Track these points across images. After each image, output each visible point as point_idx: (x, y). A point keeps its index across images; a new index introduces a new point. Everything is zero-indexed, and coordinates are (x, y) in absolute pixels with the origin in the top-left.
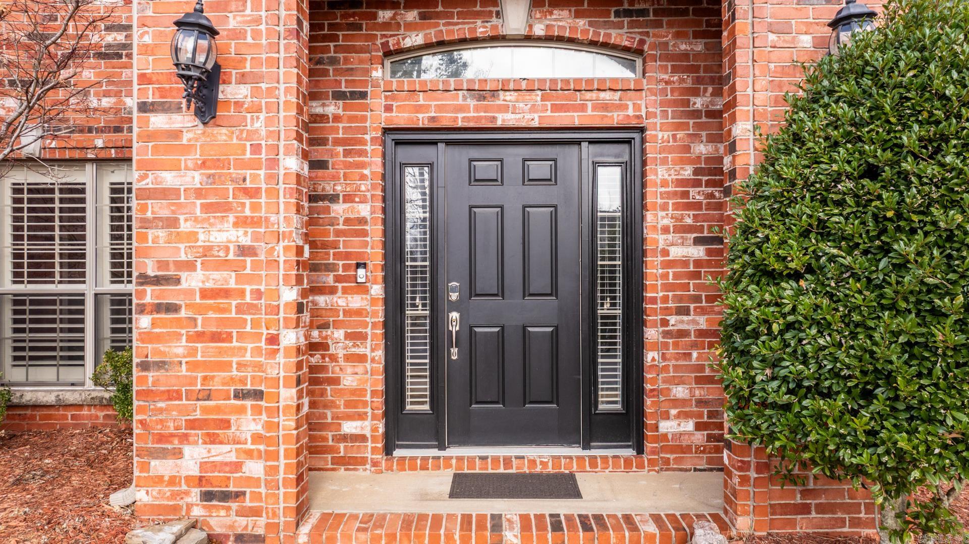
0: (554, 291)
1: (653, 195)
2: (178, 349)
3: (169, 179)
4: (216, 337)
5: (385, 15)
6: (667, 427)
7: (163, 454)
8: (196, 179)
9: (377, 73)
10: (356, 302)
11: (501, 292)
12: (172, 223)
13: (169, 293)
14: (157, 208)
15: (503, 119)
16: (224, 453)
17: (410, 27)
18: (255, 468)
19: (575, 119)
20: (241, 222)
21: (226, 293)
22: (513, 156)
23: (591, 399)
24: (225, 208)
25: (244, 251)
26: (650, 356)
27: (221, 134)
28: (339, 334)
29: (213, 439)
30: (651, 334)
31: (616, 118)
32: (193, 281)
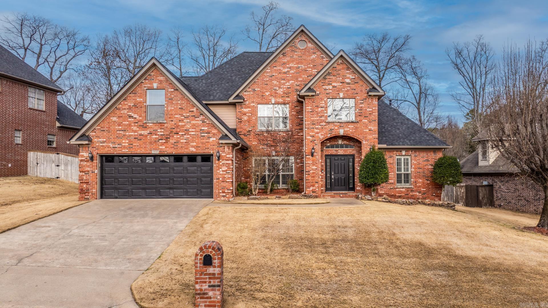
0: (344, 173)
1: (356, 162)
2: (310, 178)
3: (309, 162)
4: (313, 177)
6: (357, 188)
7: (308, 188)
8: (311, 162)
11: (338, 173)
13: (309, 173)
14: (307, 165)
15: (339, 153)
16: (314, 188)
17: (328, 143)
18: (317, 189)
19: (347, 153)
20: (316, 166)
21: (314, 173)
22: (339, 157)
23: (349, 186)
24: (314, 165)
25: (316, 169)
26: (355, 180)
27: (314, 158)
29: (313, 187)
30: (356, 178)
31: (351, 153)
32: (311, 172)
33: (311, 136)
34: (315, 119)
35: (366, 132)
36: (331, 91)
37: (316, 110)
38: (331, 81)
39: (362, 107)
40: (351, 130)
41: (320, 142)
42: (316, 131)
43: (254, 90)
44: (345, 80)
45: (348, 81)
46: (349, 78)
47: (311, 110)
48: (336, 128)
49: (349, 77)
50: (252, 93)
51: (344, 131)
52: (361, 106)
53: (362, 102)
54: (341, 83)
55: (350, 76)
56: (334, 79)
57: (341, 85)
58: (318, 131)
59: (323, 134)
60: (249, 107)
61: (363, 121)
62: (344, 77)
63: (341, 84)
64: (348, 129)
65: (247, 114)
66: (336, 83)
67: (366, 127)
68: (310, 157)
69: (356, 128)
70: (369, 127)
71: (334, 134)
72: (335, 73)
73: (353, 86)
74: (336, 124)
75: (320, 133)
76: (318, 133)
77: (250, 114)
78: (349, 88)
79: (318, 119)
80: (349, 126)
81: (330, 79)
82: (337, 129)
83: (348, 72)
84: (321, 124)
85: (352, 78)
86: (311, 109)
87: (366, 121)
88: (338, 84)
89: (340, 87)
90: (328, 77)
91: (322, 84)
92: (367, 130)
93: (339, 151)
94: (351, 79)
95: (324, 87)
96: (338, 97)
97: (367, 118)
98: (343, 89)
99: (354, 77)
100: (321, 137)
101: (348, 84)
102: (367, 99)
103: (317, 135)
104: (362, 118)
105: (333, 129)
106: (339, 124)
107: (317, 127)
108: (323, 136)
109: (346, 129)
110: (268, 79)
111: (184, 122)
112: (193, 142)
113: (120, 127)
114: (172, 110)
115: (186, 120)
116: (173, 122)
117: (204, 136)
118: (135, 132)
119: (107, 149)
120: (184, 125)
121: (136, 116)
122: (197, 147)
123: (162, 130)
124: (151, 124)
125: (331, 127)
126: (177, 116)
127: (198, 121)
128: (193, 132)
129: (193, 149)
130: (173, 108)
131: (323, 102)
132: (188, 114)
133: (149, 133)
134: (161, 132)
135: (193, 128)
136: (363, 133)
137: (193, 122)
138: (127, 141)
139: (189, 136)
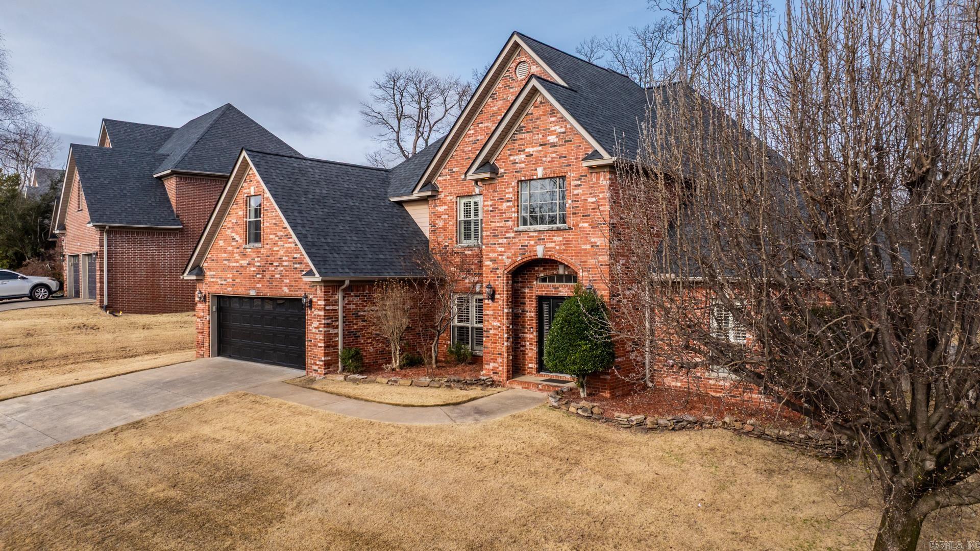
2: (489, 344)
3: (488, 312)
4: (495, 343)
5: (537, 268)
7: (487, 364)
8: (492, 313)
9: (535, 283)
10: (531, 336)
12: (488, 321)
13: (489, 334)
14: (486, 318)
15: (560, 294)
16: (496, 365)
17: (542, 271)
18: (500, 368)
20: (499, 321)
21: (496, 335)
24: (496, 318)
25: (499, 327)
27: (495, 304)
28: (528, 343)
29: (494, 362)
32: (491, 332)
33: (491, 261)
34: (498, 225)
35: (586, 252)
36: (523, 165)
37: (500, 207)
38: (524, 145)
39: (578, 195)
40: (557, 247)
41: (506, 272)
42: (500, 249)
43: (452, 172)
44: (549, 138)
45: (552, 139)
46: (553, 133)
47: (491, 208)
48: (532, 243)
49: (555, 131)
50: (449, 177)
51: (545, 249)
52: (576, 192)
53: (579, 182)
54: (541, 145)
55: (557, 127)
56: (528, 138)
57: (541, 151)
58: (503, 249)
59: (510, 255)
60: (445, 204)
61: (581, 225)
62: (547, 132)
63: (540, 148)
64: (553, 245)
65: (443, 217)
66: (532, 147)
67: (587, 241)
68: (490, 301)
69: (567, 242)
70: (593, 240)
71: (528, 256)
72: (530, 125)
73: (561, 150)
74: (531, 234)
75: (506, 255)
76: (501, 254)
77: (447, 216)
78: (554, 155)
79: (501, 224)
80: (555, 238)
81: (521, 139)
82: (533, 246)
83: (553, 119)
84: (508, 235)
85: (560, 133)
86: (491, 206)
87: (586, 225)
88: (535, 149)
89: (538, 155)
90: (518, 136)
91: (509, 152)
92: (588, 247)
93: (561, 289)
94: (558, 135)
95: (512, 158)
96: (535, 177)
97: (588, 219)
98: (544, 159)
99: (563, 130)
100: (508, 262)
101: (554, 145)
102: (589, 176)
103: (500, 257)
104: (579, 219)
105: (527, 246)
106: (536, 234)
107: (500, 241)
108: (510, 260)
109: (549, 245)
110: (470, 148)
111: (278, 246)
112: (286, 277)
113: (226, 255)
114: (267, 227)
115: (280, 243)
116: (268, 247)
117: (296, 268)
118: (237, 262)
119: (217, 287)
120: (278, 251)
121: (237, 238)
122: (290, 286)
123: (259, 259)
124: (250, 250)
125: (524, 240)
126: (271, 236)
127: (290, 243)
128: (286, 261)
129: (286, 290)
130: (268, 224)
131: (511, 190)
132: (281, 233)
133: (248, 264)
134: (258, 262)
135: (286, 256)
136: (578, 252)
137: (286, 245)
138: (231, 276)
139: (282, 268)
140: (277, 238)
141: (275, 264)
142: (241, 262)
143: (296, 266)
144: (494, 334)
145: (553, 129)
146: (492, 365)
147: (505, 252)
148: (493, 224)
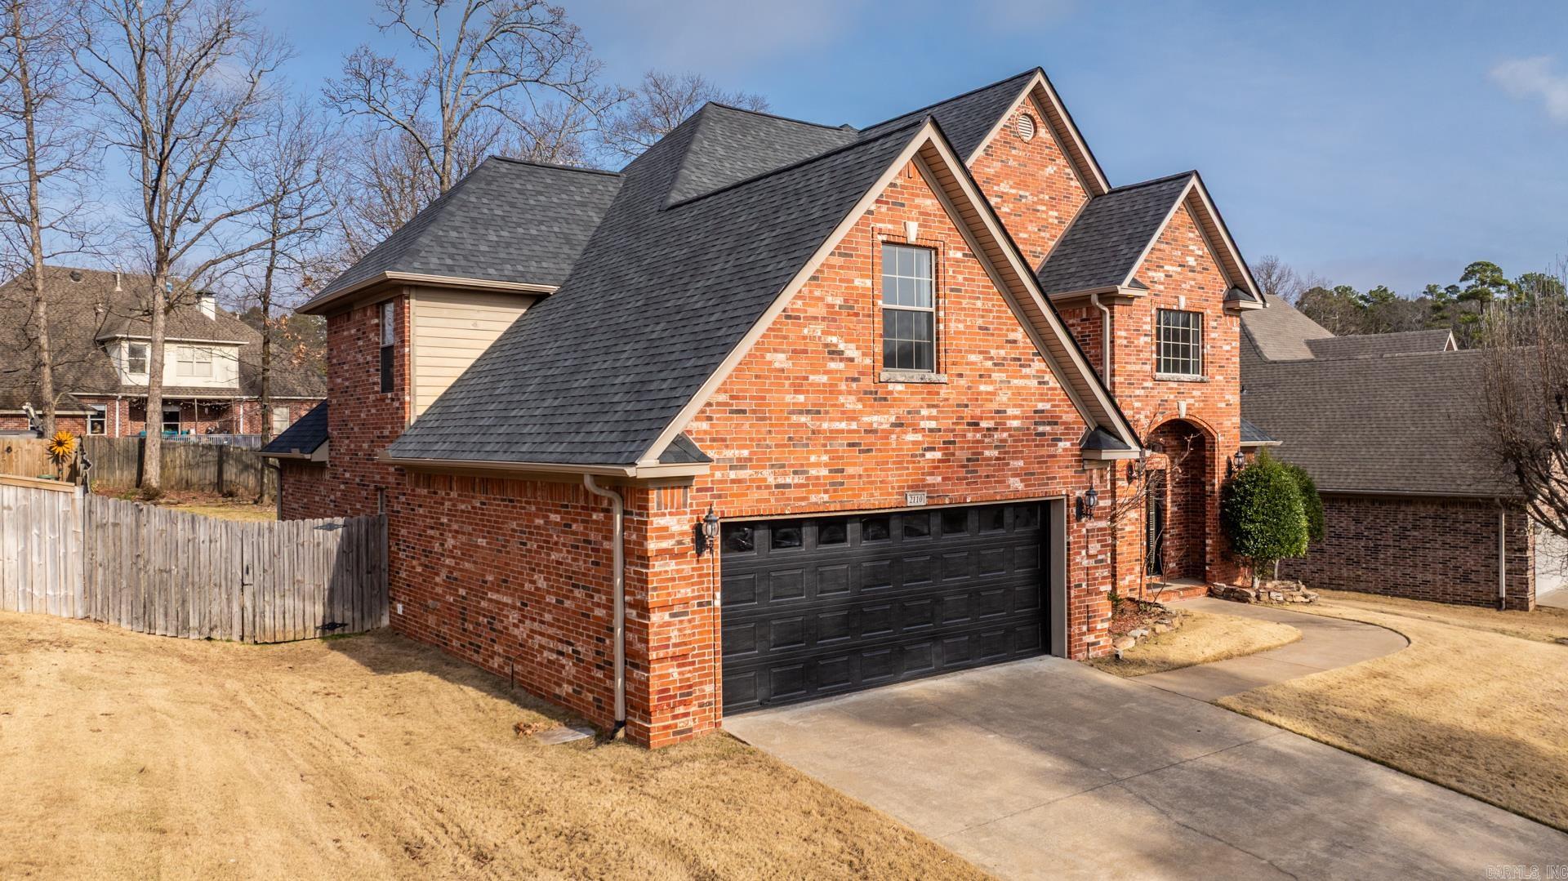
34: (1134, 368)
35: (1222, 410)
36: (1161, 287)
37: (1136, 343)
38: (1163, 259)
39: (1214, 338)
40: (1197, 405)
42: (1136, 404)
44: (1187, 258)
45: (1191, 261)
46: (1192, 253)
47: (1125, 344)
48: (1170, 396)
49: (1194, 251)
51: (1187, 406)
52: (1213, 334)
54: (1180, 266)
55: (1196, 247)
56: (1167, 252)
57: (1180, 273)
58: (1139, 404)
59: (1149, 413)
61: (1217, 378)
63: (1179, 269)
64: (1194, 401)
66: (1172, 265)
67: (1222, 398)
69: (1205, 399)
70: (1227, 397)
71: (1170, 415)
73: (1200, 278)
74: (1174, 385)
75: (1143, 412)
76: (1138, 411)
78: (1193, 283)
79: (1138, 367)
80: (1194, 393)
81: (1159, 250)
82: (1175, 401)
84: (1145, 384)
86: (1126, 340)
87: (1222, 378)
88: (1174, 268)
89: (1178, 278)
91: (1148, 265)
92: (1223, 405)
94: (1197, 258)
95: (1151, 274)
96: (1175, 307)
97: (1223, 370)
98: (1183, 286)
99: (1198, 254)
100: (1145, 423)
101: (1192, 269)
102: (1224, 318)
103: (1137, 416)
104: (1215, 370)
105: (1167, 401)
106: (1179, 385)
107: (1138, 392)
109: (1189, 401)
111: (992, 383)
112: (1016, 455)
113: (801, 398)
114: (957, 333)
115: (996, 376)
116: (963, 382)
117: (1043, 434)
118: (851, 419)
119: (755, 495)
120: (993, 394)
121: (851, 351)
122: (1026, 475)
123: (934, 412)
124: (900, 387)
125: (1162, 392)
126: (973, 358)
127: (1027, 377)
128: (1015, 418)
129: (1016, 484)
130: (961, 327)
131: (1149, 319)
132: (1002, 353)
133: (894, 425)
134: (930, 418)
135: (1015, 406)
136: (1216, 412)
137: (1016, 382)
138: (825, 458)
139: (1005, 435)
140: (989, 364)
141: (984, 424)
142: (866, 419)
143: (1041, 429)
144: (1130, 532)
145: (1191, 248)
146: (1128, 578)
147: (1143, 409)
148: (1129, 367)
